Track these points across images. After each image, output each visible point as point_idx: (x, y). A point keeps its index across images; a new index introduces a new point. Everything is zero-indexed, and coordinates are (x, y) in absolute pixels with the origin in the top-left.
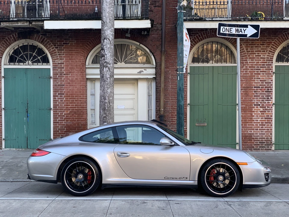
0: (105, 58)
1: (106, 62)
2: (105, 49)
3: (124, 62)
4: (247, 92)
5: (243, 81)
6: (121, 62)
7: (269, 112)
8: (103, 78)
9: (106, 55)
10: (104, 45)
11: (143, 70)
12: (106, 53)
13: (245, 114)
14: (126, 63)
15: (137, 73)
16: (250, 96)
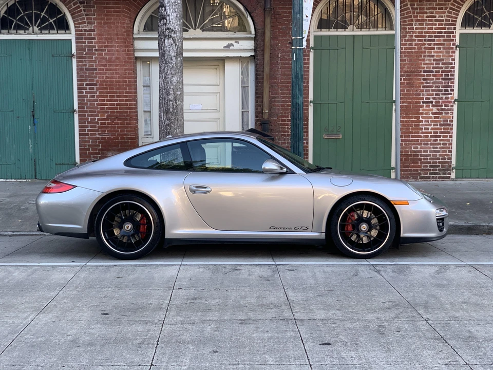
0: (167, 21)
1: (168, 29)
2: (167, 5)
3: (201, 29)
4: (411, 79)
5: (405, 60)
6: (195, 29)
7: (448, 113)
8: (164, 57)
9: (169, 15)
11: (233, 42)
12: (168, 12)
13: (407, 118)
14: (203, 31)
15: (222, 48)
16: (416, 87)
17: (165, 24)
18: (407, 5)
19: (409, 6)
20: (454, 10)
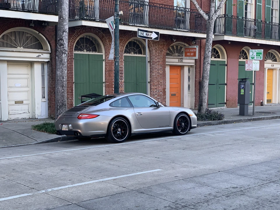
0: (64, 46)
1: (64, 50)
2: (64, 39)
3: (23, 47)
4: (110, 73)
5: (107, 65)
6: (20, 47)
7: (122, 87)
9: (65, 44)
10: (63, 37)
11: (40, 54)
15: (36, 57)
16: (111, 77)
17: (63, 48)
18: (107, 43)
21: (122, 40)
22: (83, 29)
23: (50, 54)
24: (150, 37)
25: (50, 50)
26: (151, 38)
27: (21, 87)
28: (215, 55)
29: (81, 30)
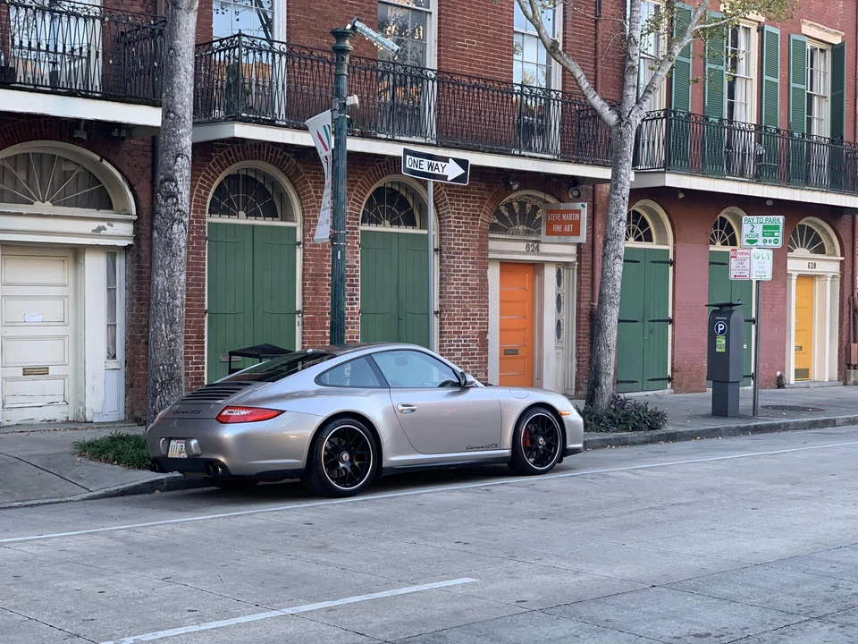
0: (177, 199)
1: (179, 210)
2: (178, 179)
4: (317, 285)
5: (309, 260)
6: (43, 202)
7: (354, 328)
9: (181, 193)
10: (176, 170)
11: (105, 224)
14: (54, 205)
15: (90, 232)
16: (322, 294)
17: (176, 204)
18: (310, 191)
19: (313, 193)
20: (357, 202)
21: (356, 182)
22: (238, 147)
23: (135, 222)
24: (441, 173)
25: (134, 211)
26: (445, 177)
27: (44, 324)
28: (638, 231)
29: (229, 152)
